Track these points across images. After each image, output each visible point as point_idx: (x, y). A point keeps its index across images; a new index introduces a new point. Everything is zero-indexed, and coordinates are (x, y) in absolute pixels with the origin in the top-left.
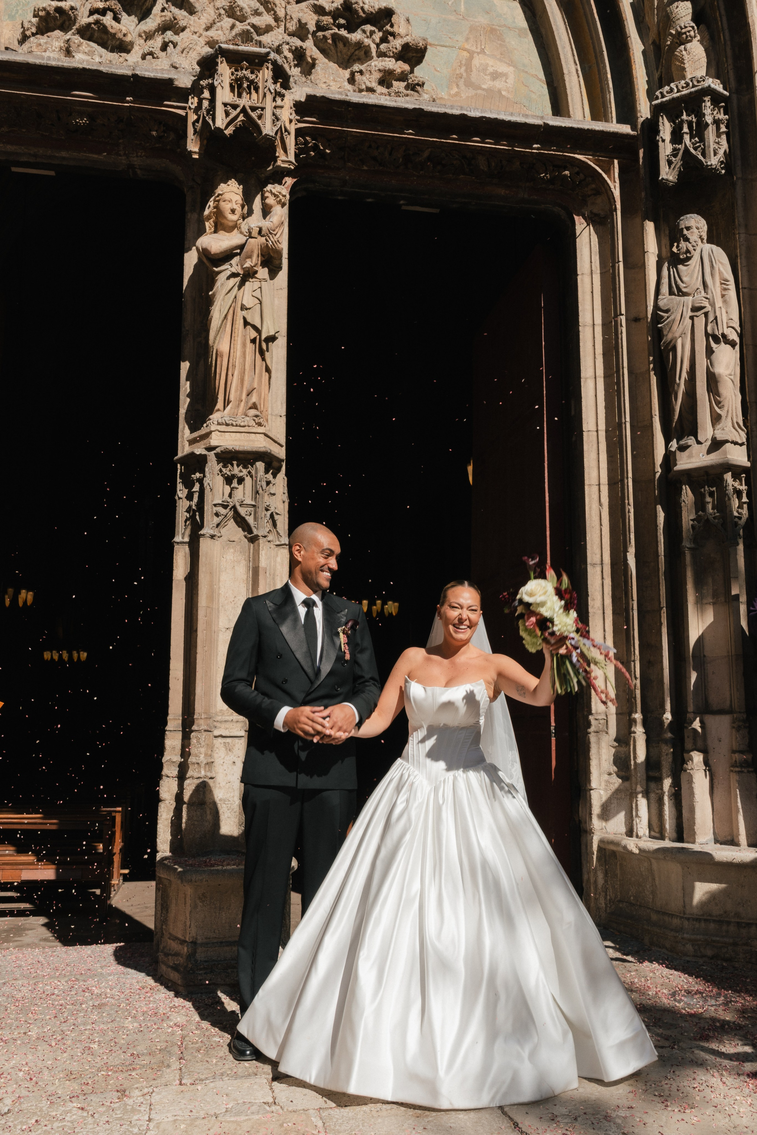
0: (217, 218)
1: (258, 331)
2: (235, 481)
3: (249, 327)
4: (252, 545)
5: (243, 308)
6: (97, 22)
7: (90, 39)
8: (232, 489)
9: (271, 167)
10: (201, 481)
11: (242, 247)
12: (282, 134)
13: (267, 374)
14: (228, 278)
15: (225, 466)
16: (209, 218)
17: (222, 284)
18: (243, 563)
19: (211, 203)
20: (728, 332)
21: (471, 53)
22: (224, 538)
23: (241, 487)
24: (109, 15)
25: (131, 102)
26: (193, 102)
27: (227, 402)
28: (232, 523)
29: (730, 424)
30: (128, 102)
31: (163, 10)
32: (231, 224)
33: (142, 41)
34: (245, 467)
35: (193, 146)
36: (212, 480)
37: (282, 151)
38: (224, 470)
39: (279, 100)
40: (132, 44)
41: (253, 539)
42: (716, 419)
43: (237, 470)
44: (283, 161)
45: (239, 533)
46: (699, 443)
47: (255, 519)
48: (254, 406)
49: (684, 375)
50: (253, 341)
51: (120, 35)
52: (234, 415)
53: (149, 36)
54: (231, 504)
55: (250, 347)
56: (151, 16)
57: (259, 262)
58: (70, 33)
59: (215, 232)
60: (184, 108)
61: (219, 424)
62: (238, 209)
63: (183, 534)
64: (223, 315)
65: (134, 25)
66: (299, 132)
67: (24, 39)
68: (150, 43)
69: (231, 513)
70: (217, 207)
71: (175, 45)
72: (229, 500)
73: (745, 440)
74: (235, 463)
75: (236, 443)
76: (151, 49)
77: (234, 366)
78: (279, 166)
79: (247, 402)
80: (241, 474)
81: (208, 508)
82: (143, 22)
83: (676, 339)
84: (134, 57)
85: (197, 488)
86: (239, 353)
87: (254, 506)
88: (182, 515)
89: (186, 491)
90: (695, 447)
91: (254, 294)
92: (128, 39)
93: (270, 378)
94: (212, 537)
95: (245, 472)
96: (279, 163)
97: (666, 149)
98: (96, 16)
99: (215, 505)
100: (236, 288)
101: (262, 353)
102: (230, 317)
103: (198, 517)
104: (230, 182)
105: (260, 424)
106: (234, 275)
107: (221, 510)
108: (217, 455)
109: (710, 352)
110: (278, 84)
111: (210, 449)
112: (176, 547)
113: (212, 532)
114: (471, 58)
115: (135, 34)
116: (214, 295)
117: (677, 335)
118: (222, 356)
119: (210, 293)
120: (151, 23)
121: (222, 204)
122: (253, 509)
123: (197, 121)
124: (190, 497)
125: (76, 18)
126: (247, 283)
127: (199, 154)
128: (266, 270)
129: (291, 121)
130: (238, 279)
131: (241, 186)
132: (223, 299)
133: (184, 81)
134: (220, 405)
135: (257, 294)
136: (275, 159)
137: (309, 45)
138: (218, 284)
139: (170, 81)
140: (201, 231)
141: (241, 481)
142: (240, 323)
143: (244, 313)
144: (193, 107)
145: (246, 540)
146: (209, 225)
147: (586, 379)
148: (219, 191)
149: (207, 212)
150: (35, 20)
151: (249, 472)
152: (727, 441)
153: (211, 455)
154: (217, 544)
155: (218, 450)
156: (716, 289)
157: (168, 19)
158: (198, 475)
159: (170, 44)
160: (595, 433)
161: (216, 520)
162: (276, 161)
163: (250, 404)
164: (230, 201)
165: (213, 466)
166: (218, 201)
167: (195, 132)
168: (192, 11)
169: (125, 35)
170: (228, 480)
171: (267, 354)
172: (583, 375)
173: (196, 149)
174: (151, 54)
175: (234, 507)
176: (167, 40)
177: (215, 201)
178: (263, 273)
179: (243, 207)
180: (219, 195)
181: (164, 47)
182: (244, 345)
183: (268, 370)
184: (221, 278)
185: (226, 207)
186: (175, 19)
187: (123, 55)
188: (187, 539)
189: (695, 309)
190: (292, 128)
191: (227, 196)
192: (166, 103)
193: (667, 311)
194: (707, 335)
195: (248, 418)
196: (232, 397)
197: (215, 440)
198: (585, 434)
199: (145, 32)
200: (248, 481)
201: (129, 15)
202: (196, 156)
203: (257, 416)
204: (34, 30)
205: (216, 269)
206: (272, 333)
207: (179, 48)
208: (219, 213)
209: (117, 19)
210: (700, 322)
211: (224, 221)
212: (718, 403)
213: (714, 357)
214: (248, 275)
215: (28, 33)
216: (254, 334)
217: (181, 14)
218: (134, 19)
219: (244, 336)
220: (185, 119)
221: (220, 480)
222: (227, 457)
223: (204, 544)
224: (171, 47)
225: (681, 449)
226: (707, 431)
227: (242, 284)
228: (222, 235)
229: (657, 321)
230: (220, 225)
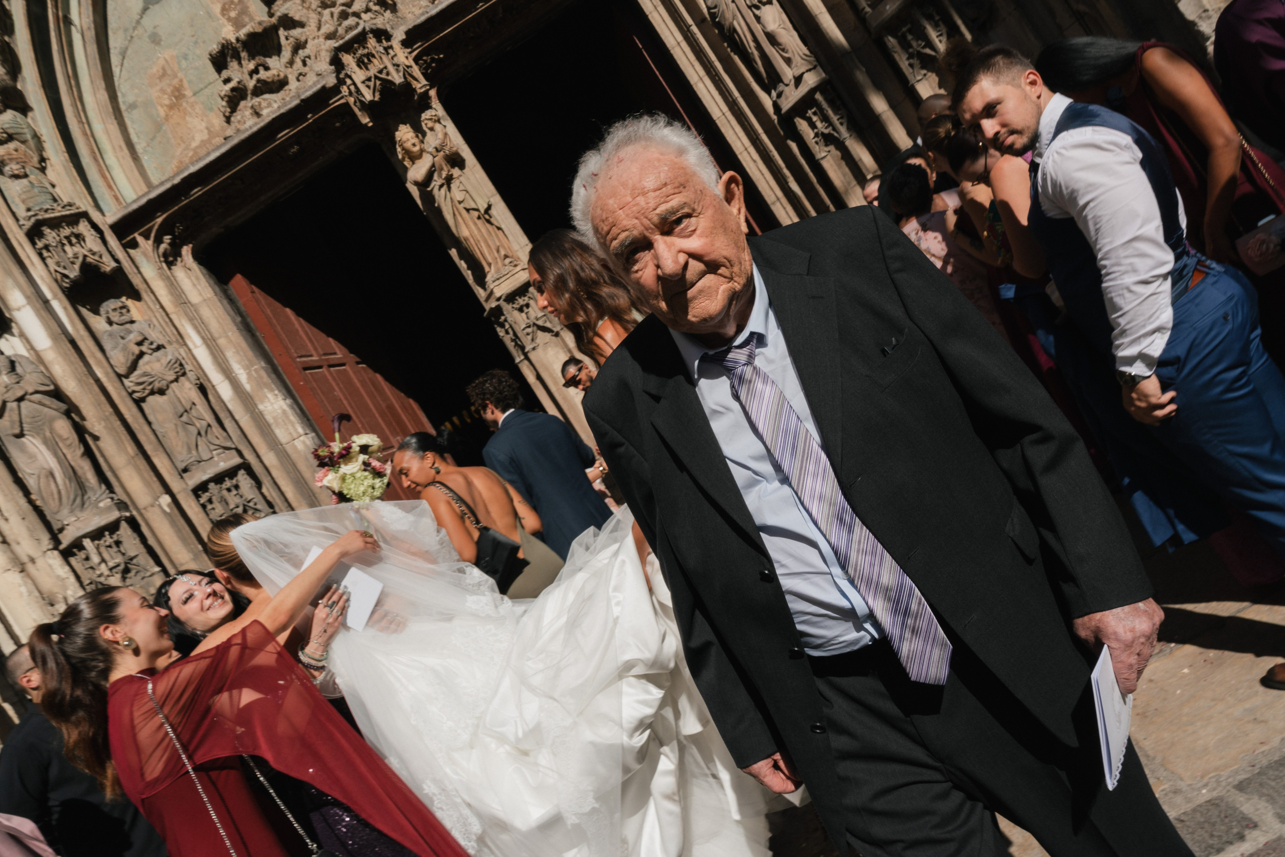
0: (408, 155)
1: (477, 210)
2: (525, 308)
3: (471, 211)
4: (558, 338)
5: (460, 202)
6: (259, 81)
7: (262, 93)
8: (527, 313)
9: (416, 97)
10: (506, 320)
11: (433, 165)
12: (407, 72)
13: (500, 231)
14: (439, 190)
15: (514, 303)
16: (403, 159)
17: (439, 196)
18: (561, 351)
19: (399, 149)
22: (541, 345)
23: (530, 309)
24: (261, 69)
25: (312, 117)
26: (344, 90)
27: (489, 265)
28: (540, 334)
29: (799, 59)
30: (310, 119)
31: (287, 39)
32: (418, 153)
33: (290, 70)
34: (525, 296)
35: (365, 120)
36: (512, 317)
37: (415, 82)
38: (515, 306)
39: (390, 51)
40: (286, 77)
41: (557, 335)
42: (788, 61)
43: (521, 301)
44: (421, 88)
45: (547, 336)
46: (787, 85)
47: (551, 322)
48: (506, 257)
49: (752, 44)
50: (479, 218)
51: (276, 78)
52: (498, 271)
53: (291, 63)
54: (531, 323)
55: (479, 222)
56: (283, 48)
57: (449, 167)
58: (249, 98)
59: (413, 163)
60: (342, 98)
61: (494, 282)
62: (416, 141)
63: (519, 356)
64: (452, 215)
65: (278, 62)
66: (416, 60)
67: (228, 120)
68: (295, 67)
69: (535, 328)
70: (403, 149)
71: (309, 57)
72: (529, 321)
73: (815, 63)
74: (517, 298)
75: (511, 286)
76: (299, 72)
77: (478, 241)
78: (421, 93)
79: (500, 257)
80: (525, 302)
81: (519, 335)
82: (281, 56)
83: (732, 24)
84: (293, 85)
85: (507, 326)
86: (476, 232)
87: (544, 315)
88: (510, 345)
89: (503, 330)
90: (787, 89)
91: (460, 189)
92: (282, 75)
93: (503, 232)
94: (534, 349)
95: (526, 298)
96: (419, 91)
98: (255, 77)
99: (524, 329)
100: (448, 193)
101: (489, 222)
102: (457, 213)
103: (519, 343)
104: (400, 128)
105: (516, 266)
106: (441, 186)
107: (529, 330)
108: (505, 300)
109: (758, 19)
110: (384, 41)
111: (499, 299)
112: (520, 365)
113: (532, 346)
115: (283, 69)
116: (439, 206)
117: (731, 20)
118: (468, 239)
119: (436, 205)
120: (286, 53)
121: (405, 145)
122: (545, 318)
123: (355, 102)
124: (507, 332)
125: (245, 86)
126: (452, 186)
127: (371, 121)
128: (457, 168)
129: (407, 58)
130: (445, 187)
131: (408, 125)
132: (446, 205)
133: (331, 81)
134: (487, 268)
135: (462, 188)
136: (414, 90)
138: (437, 197)
139: (324, 88)
140: (406, 169)
141: (528, 306)
142: (464, 212)
143: (462, 205)
144: (347, 94)
145: (554, 338)
146: (407, 163)
147: (696, 84)
148: (398, 139)
149: (400, 156)
150: (224, 103)
151: (529, 297)
152: (803, 74)
153: (501, 302)
154: (540, 351)
155: (503, 297)
157: (293, 43)
158: (503, 318)
159: (307, 59)
160: (723, 117)
161: (530, 337)
162: (416, 91)
163: (503, 257)
164: (408, 140)
165: (506, 307)
166: (402, 145)
167: (360, 110)
168: (302, 25)
169: (278, 75)
170: (521, 310)
171: (492, 220)
172: (692, 82)
173: (368, 120)
174: (300, 74)
175: (534, 324)
176: (302, 58)
177: (400, 146)
178: (456, 172)
179: (417, 136)
180: (400, 141)
181: (304, 64)
182: (475, 224)
183: (499, 228)
184: (436, 192)
185: (408, 145)
186: (297, 40)
187: (286, 88)
188: (522, 357)
190: (410, 62)
191: (404, 139)
192: (331, 102)
193: (715, 7)
194: (749, 7)
195: (507, 267)
196: (490, 260)
197: (498, 293)
198: (717, 122)
199: (287, 63)
200: (532, 302)
201: (270, 57)
202: (370, 124)
203: (511, 262)
204: (229, 110)
205: (429, 189)
206: (486, 206)
207: (313, 57)
208: (407, 152)
209: (267, 68)
211: (413, 154)
212: (783, 50)
213: (762, 20)
214: (449, 180)
215: (227, 114)
216: (476, 214)
217: (298, 33)
218: (275, 58)
219: (472, 219)
220: (347, 104)
221: (516, 313)
222: (511, 298)
223: (532, 356)
224: (308, 61)
225: (779, 95)
226: (788, 73)
227: (449, 189)
228: (419, 163)
229: (713, 16)
230: (414, 158)
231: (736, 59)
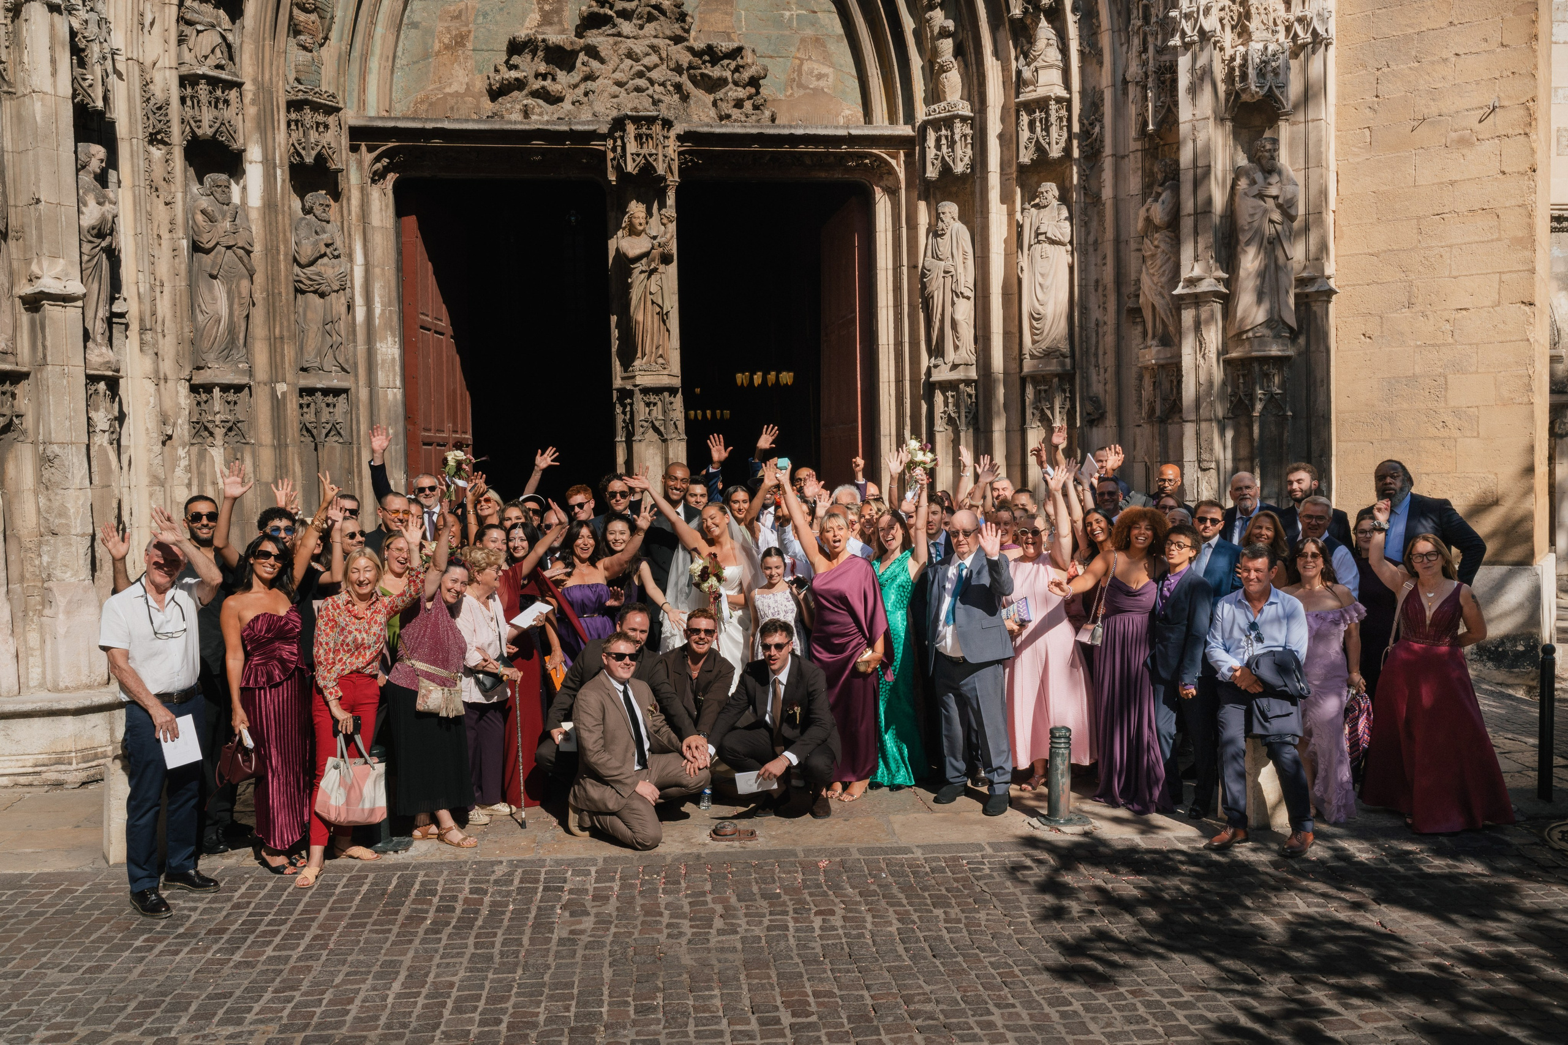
0: (630, 227)
1: (661, 308)
2: (652, 405)
3: (655, 305)
4: (664, 444)
5: (651, 293)
6: (542, 84)
7: (539, 99)
8: (651, 410)
9: (662, 185)
10: (631, 405)
11: (648, 253)
12: (669, 164)
13: (668, 334)
14: (640, 272)
15: (645, 396)
16: (624, 228)
17: (636, 277)
18: (659, 455)
19: (626, 219)
20: (964, 290)
21: (802, 60)
22: (648, 442)
23: (655, 408)
24: (549, 77)
25: (569, 145)
26: (609, 144)
27: (644, 355)
28: (651, 431)
29: (965, 351)
30: (567, 145)
31: (584, 64)
33: (571, 92)
34: (657, 396)
35: (611, 176)
36: (638, 405)
37: (669, 176)
38: (645, 398)
39: (666, 141)
40: (564, 96)
41: (665, 441)
42: (956, 348)
43: (653, 398)
45: (656, 437)
46: (945, 364)
47: (665, 428)
48: (661, 356)
49: (938, 316)
50: (658, 314)
51: (557, 92)
52: (648, 363)
53: (576, 87)
54: (650, 420)
55: (656, 317)
56: (575, 70)
57: (659, 262)
58: (526, 95)
59: (631, 236)
60: (604, 147)
61: (640, 369)
62: (642, 220)
63: (622, 436)
64: (638, 298)
65: (565, 78)
66: (679, 155)
67: (490, 89)
68: (577, 91)
69: (650, 425)
70: (629, 221)
71: (594, 93)
72: (649, 417)
73: (974, 362)
74: (651, 394)
75: (652, 382)
76: (578, 98)
77: (647, 331)
79: (656, 355)
80: (655, 401)
81: (635, 422)
82: (570, 74)
83: (934, 291)
84: (567, 107)
85: (628, 408)
86: (649, 323)
87: (664, 419)
88: (619, 425)
89: (622, 410)
91: (657, 283)
92: (562, 94)
93: (669, 336)
94: (640, 441)
95: (657, 399)
96: (667, 183)
97: (931, 153)
98: (540, 81)
99: (641, 421)
100: (645, 279)
101: (664, 322)
102: (643, 300)
103: (630, 427)
104: (636, 202)
105: (666, 368)
106: (643, 272)
107: (644, 423)
108: (640, 389)
109: (953, 303)
110: (666, 130)
111: (636, 385)
112: (617, 445)
113: (639, 437)
114: (801, 64)
115: (566, 87)
116: (631, 284)
117: (935, 288)
118: (639, 324)
119: (629, 281)
120: (576, 75)
121: (632, 217)
123: (613, 161)
124: (624, 414)
125: (526, 83)
126: (652, 276)
127: (617, 182)
128: (664, 266)
129: (675, 151)
130: (647, 273)
131: (643, 204)
132: (638, 287)
133: (603, 129)
134: (639, 354)
135: (659, 283)
136: (664, 181)
137: (684, 79)
138: (633, 277)
139: (594, 131)
141: (655, 405)
142: (649, 303)
143: (651, 296)
144: (610, 147)
145: (660, 440)
146: (624, 232)
147: (881, 308)
148: (630, 209)
149: (623, 224)
151: (660, 400)
152: (961, 364)
153: (637, 389)
154: (643, 444)
155: (642, 386)
156: (959, 259)
157: (587, 71)
158: (629, 401)
159: (590, 92)
160: (887, 346)
161: (642, 430)
163: (658, 355)
164: (637, 216)
165: (638, 396)
166: (630, 215)
167: (612, 167)
168: (602, 61)
170: (648, 405)
171: (667, 322)
172: (879, 305)
173: (614, 179)
174: (578, 102)
175: (652, 422)
176: (587, 89)
177: (628, 217)
178: (662, 268)
179: (646, 218)
180: (630, 211)
181: (586, 94)
182: (652, 317)
183: (668, 332)
184: (636, 272)
185: (634, 220)
186: (592, 70)
187: (560, 106)
188: (624, 441)
189: (946, 272)
190: (675, 156)
191: (635, 212)
192: (592, 143)
193: (929, 270)
194: (952, 291)
195: (657, 365)
196: (647, 351)
197: (639, 381)
198: (880, 347)
199: (573, 85)
200: (659, 403)
201: (561, 70)
202: (614, 184)
203: (662, 363)
205: (631, 268)
206: (669, 308)
207: (597, 95)
208: (630, 224)
209: (554, 80)
210: (949, 280)
211: (635, 230)
212: (957, 337)
213: (955, 306)
214: (653, 270)
216: (658, 310)
217: (595, 64)
218: (564, 73)
219: (652, 312)
220: (605, 153)
221: (642, 404)
222: (646, 391)
223: (636, 447)
224: (591, 95)
225: (936, 366)
226: (951, 356)
227: (649, 277)
228: (634, 239)
229: (923, 275)
230: (633, 231)
231: (922, 315)
